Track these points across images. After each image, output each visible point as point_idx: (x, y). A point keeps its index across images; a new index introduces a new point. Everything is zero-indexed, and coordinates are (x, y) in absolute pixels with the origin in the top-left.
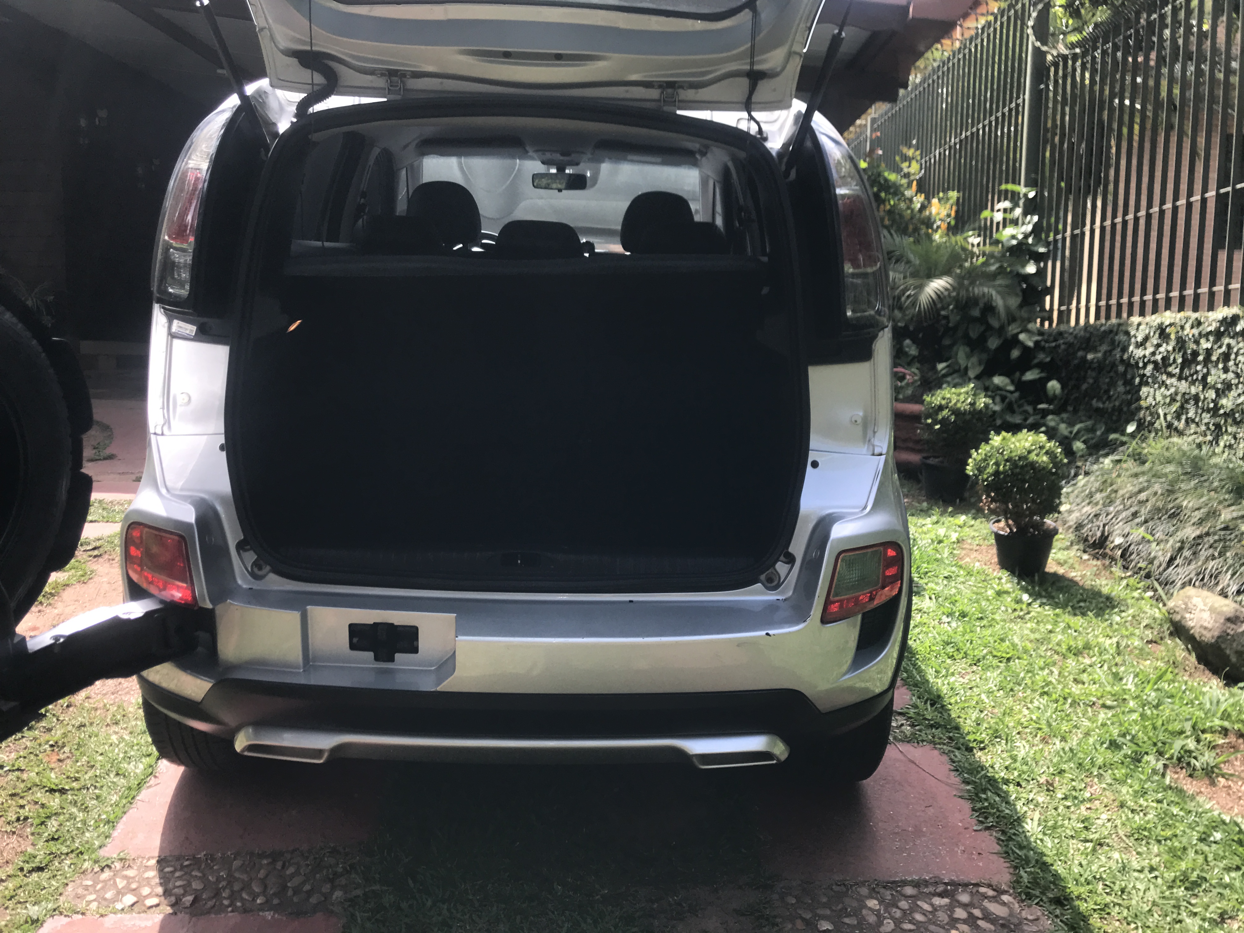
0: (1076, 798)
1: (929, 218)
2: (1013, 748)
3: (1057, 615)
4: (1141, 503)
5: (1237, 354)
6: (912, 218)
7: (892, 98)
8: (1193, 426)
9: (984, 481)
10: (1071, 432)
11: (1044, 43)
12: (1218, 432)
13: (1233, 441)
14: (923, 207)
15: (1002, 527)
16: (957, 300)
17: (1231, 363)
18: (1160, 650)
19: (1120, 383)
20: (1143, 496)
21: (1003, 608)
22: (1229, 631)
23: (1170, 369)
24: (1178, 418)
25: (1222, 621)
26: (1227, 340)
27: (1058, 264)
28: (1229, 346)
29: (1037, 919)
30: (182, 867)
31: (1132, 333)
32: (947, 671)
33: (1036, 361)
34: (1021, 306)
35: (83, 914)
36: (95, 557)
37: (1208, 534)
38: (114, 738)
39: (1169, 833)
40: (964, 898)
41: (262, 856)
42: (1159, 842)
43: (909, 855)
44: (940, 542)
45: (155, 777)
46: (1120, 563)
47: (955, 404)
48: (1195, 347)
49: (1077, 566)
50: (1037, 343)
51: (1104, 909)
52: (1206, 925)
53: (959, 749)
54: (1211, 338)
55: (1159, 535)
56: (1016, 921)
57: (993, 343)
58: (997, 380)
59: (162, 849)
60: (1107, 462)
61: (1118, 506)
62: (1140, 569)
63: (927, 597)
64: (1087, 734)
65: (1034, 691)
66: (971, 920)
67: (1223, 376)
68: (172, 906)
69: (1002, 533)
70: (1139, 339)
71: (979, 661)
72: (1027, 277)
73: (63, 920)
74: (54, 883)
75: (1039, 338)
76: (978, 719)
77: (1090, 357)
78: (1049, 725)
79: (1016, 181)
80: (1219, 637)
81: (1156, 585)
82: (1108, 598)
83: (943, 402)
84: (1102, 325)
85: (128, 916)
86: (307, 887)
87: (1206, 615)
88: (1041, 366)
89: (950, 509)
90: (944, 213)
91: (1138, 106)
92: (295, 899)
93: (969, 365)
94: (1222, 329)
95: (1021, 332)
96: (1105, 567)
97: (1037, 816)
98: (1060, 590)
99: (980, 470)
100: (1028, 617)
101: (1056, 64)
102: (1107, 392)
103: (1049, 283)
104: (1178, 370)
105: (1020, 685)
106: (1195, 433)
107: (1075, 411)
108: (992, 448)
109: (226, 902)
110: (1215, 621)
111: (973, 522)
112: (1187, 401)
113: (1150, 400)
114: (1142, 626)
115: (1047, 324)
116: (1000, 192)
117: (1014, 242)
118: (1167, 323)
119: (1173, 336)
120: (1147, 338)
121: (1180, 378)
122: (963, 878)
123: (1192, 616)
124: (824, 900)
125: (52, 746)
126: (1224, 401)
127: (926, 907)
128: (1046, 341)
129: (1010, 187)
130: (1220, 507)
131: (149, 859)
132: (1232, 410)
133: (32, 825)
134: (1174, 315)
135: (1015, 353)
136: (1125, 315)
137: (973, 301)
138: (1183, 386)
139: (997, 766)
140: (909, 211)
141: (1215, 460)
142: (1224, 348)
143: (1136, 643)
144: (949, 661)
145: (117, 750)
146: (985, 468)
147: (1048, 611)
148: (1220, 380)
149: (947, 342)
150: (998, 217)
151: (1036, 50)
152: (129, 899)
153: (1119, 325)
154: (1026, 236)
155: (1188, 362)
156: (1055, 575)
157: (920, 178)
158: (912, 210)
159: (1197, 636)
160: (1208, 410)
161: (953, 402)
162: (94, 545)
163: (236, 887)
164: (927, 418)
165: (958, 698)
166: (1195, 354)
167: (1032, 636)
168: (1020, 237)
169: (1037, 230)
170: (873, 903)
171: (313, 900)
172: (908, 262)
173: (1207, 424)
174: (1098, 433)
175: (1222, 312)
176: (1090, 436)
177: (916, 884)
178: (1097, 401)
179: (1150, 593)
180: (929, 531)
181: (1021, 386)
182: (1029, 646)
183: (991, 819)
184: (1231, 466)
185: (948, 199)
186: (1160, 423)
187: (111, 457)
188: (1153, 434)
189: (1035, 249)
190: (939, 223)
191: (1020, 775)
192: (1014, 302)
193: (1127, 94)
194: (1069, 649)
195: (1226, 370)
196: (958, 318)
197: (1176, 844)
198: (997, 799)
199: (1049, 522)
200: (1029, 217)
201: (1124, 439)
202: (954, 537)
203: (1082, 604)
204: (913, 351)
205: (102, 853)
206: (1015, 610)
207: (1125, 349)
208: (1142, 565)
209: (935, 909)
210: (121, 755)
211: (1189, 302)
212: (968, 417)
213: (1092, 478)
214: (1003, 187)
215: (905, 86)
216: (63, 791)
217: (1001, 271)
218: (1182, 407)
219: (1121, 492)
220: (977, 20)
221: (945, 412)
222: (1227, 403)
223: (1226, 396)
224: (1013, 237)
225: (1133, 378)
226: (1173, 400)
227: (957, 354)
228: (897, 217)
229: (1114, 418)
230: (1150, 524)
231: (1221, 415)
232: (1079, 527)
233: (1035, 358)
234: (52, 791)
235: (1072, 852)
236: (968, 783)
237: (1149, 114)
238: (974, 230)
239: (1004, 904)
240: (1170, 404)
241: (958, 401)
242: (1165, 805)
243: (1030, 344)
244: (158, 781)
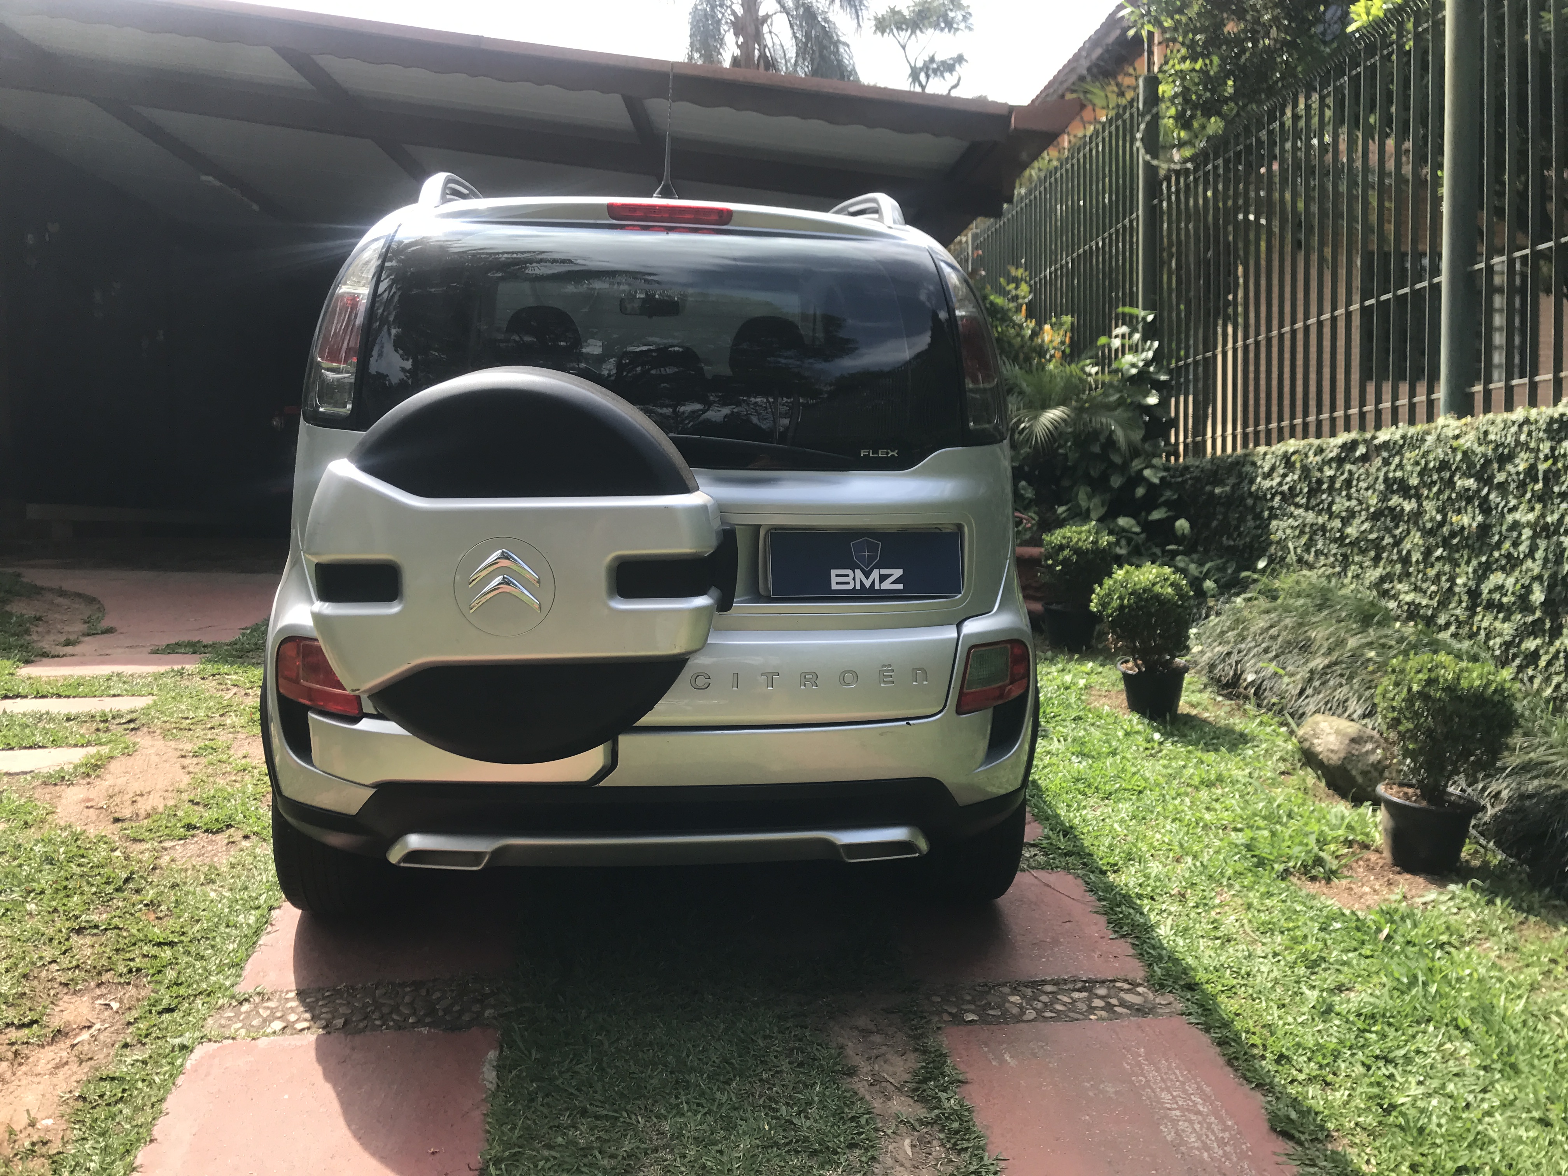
0: (1206, 905)
1: (1041, 346)
2: (1146, 868)
3: (1189, 752)
4: (1274, 638)
5: (1358, 480)
6: (1022, 346)
7: (997, 214)
8: (1322, 558)
9: (1108, 617)
10: (1201, 572)
11: (1155, 156)
12: (1345, 563)
13: (1360, 571)
14: (1035, 334)
15: (1130, 667)
16: (1076, 436)
17: (1353, 490)
18: (1293, 780)
19: (1250, 517)
20: (1273, 631)
21: (1134, 748)
22: (1354, 752)
23: (1297, 500)
24: (1308, 551)
25: (1347, 742)
26: (1348, 467)
27: (1191, 398)
28: (1350, 472)
29: (1170, 1004)
30: (324, 998)
31: (1259, 463)
32: (1079, 805)
33: (1162, 499)
34: (1145, 439)
35: (233, 1038)
36: (132, 730)
37: (1336, 663)
38: (213, 895)
39: (1291, 925)
40: (1102, 991)
41: (403, 985)
42: (1282, 933)
43: (1048, 960)
44: (1067, 688)
45: (272, 925)
46: (1253, 700)
47: (1077, 543)
48: (1319, 475)
49: (1210, 708)
50: (1162, 479)
51: (1231, 991)
52: (1325, 994)
53: (1093, 872)
54: (1334, 465)
55: (1290, 668)
56: (1150, 1006)
57: (1116, 482)
58: (1122, 521)
59: (297, 983)
60: (1239, 600)
61: (1249, 643)
62: (1274, 704)
63: (1055, 739)
64: (1218, 852)
65: (1166, 818)
66: (1109, 1007)
67: (1347, 504)
68: (324, 1028)
69: (1130, 672)
70: (1266, 469)
71: (1110, 794)
72: (1148, 409)
73: (213, 1046)
74: (190, 1018)
75: (1165, 474)
76: (1110, 845)
77: (1218, 490)
78: (1181, 846)
79: (1133, 304)
80: (1345, 758)
81: (1290, 720)
82: (1242, 735)
83: (1064, 541)
84: (1229, 457)
85: (281, 1038)
86: (457, 1008)
87: (1332, 738)
88: (1168, 504)
89: (1076, 657)
90: (1058, 340)
91: (1263, 221)
92: (447, 1018)
93: (1092, 506)
94: (1343, 455)
95: (1146, 468)
96: (1239, 707)
97: (1169, 922)
98: (1193, 728)
99: (1104, 605)
100: (1160, 755)
101: (1168, 178)
102: (1237, 528)
103: (1173, 414)
104: (1304, 500)
105: (1152, 812)
106: (1324, 565)
107: (1206, 551)
108: (1115, 582)
109: (378, 1023)
110: (1341, 743)
111: (1101, 669)
112: (1315, 533)
113: (1280, 534)
114: (1275, 758)
115: (1173, 459)
116: (1117, 315)
117: (1134, 371)
118: (1291, 450)
119: (1298, 465)
120: (1273, 468)
121: (1307, 509)
122: (1100, 976)
123: (1320, 741)
124: (968, 998)
125: (146, 905)
126: (1349, 530)
127: (1066, 999)
128: (1172, 477)
129: (1127, 310)
130: (1347, 635)
131: (287, 993)
132: (1357, 538)
133: (147, 975)
134: (1298, 442)
135: (1140, 491)
136: (1251, 445)
137: (1094, 435)
138: (1310, 516)
139: (1131, 885)
140: (1019, 339)
141: (1344, 591)
142: (1346, 475)
143: (1269, 774)
144: (1080, 797)
145: (220, 906)
146: (1109, 603)
147: (1181, 749)
148: (1344, 508)
149: (1066, 483)
150: (1116, 343)
151: (1147, 164)
152: (277, 1025)
153: (1246, 455)
154: (1148, 363)
155: (1314, 491)
156: (1188, 715)
157: (1030, 301)
158: (1023, 337)
159: (1325, 760)
160: (1335, 541)
161: (1075, 540)
162: (129, 717)
163: (385, 1010)
164: (1047, 559)
165: (1091, 828)
166: (1320, 482)
167: (1164, 771)
168: (1141, 364)
169: (1158, 356)
170: (1015, 999)
171: (466, 1017)
172: (1021, 393)
173: (1335, 555)
174: (1230, 571)
175: (1343, 438)
176: (1220, 575)
177: (1055, 983)
178: (1228, 539)
179: (1284, 729)
180: (1054, 679)
181: (1147, 526)
182: (1162, 780)
183: (1125, 928)
184: (1359, 596)
185: (1062, 324)
186: (1292, 558)
187: (109, 631)
188: (1285, 571)
189: (1157, 377)
190: (1052, 352)
191: (1153, 890)
192: (1137, 436)
193: (1252, 209)
194: (1202, 782)
195: (1349, 497)
196: (1077, 455)
197: (1299, 933)
198: (1132, 911)
199: (1180, 661)
200: (1149, 343)
201: (1255, 576)
202: (1082, 683)
203: (1215, 741)
204: (1029, 494)
205: (236, 990)
206: (1147, 749)
207: (1252, 481)
208: (1274, 700)
209: (1074, 1001)
210: (227, 910)
211: (1312, 429)
212: (1090, 556)
213: (1223, 617)
214: (1120, 310)
215: (1010, 200)
216: (171, 944)
217: (1120, 403)
218: (1311, 539)
219: (1252, 630)
220: (1085, 127)
221: (1066, 552)
222: (1352, 531)
223: (1351, 525)
224: (1134, 365)
225: (1262, 511)
226: (1302, 532)
227: (1077, 494)
228: (1006, 345)
229: (1246, 555)
230: (1282, 658)
231: (1346, 545)
232: (1212, 667)
233: (1161, 495)
234: (159, 944)
235: (1202, 948)
236: (1104, 900)
237: (1276, 230)
238: (1091, 358)
239: (1139, 994)
240: (1299, 537)
241: (1079, 540)
242: (1289, 903)
243: (1156, 481)
244: (274, 928)
